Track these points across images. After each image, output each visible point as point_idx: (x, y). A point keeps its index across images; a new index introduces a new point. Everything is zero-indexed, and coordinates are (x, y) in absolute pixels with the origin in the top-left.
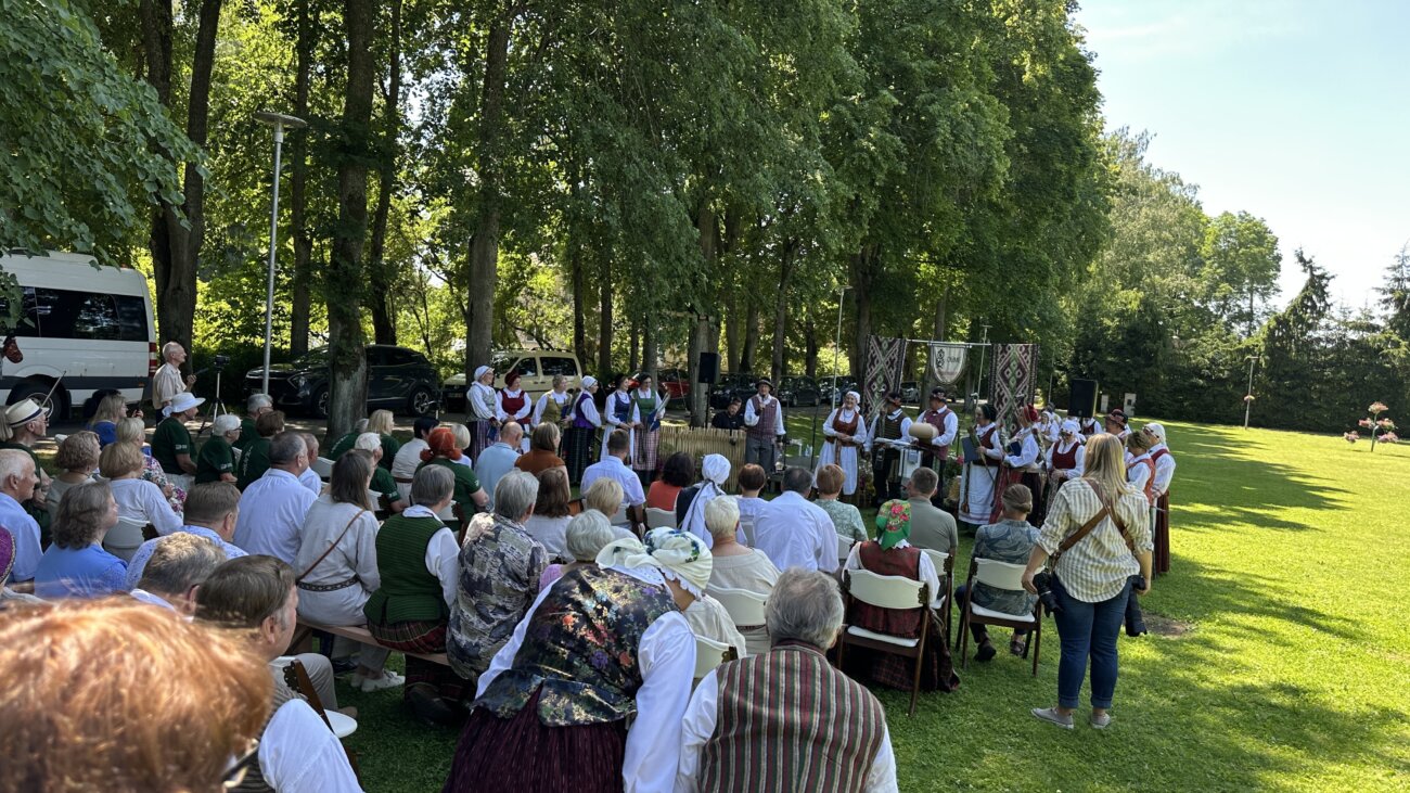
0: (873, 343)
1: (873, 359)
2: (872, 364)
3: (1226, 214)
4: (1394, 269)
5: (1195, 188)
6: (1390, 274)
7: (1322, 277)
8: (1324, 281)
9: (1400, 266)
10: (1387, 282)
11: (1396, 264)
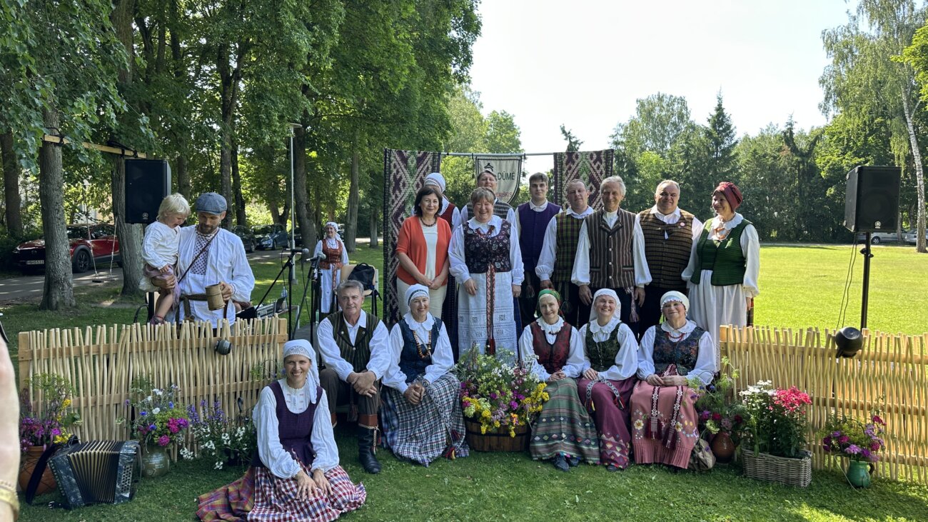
0: (395, 158)
1: (397, 181)
2: (397, 187)
3: (494, 112)
4: (613, 137)
5: (479, 93)
6: (611, 140)
7: (576, 143)
8: (577, 145)
9: (616, 135)
10: (610, 145)
11: (614, 134)
